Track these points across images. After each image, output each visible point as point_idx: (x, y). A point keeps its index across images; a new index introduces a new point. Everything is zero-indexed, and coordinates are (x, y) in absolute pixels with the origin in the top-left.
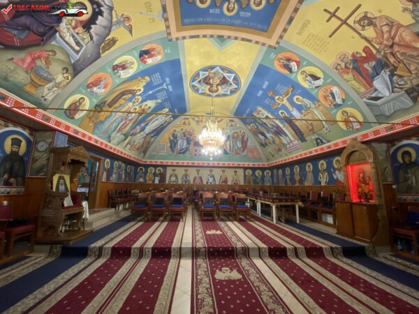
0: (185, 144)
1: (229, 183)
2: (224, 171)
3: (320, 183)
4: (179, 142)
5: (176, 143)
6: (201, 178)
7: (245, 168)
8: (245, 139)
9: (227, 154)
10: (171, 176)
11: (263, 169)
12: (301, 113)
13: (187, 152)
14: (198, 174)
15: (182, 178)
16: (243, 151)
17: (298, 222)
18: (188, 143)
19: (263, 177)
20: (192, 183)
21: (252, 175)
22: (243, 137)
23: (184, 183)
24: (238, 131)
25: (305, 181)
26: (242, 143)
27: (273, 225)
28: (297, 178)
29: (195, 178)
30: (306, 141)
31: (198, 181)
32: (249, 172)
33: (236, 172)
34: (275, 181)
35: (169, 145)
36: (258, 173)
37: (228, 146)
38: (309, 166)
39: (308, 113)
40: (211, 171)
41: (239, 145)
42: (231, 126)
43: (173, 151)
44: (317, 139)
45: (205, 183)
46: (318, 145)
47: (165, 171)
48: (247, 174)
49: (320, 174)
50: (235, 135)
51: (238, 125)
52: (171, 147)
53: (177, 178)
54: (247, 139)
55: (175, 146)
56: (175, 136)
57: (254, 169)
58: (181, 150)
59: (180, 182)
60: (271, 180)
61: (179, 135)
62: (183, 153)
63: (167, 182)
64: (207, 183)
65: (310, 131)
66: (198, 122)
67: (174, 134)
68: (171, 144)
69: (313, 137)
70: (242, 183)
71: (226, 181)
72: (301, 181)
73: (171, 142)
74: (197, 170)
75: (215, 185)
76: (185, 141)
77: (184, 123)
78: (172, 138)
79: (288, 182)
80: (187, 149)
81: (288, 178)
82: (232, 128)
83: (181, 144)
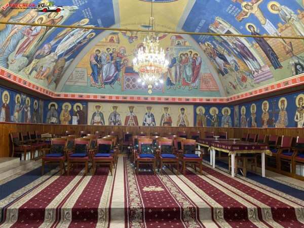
0: (113, 70)
1: (174, 125)
2: (166, 109)
3: (296, 124)
4: (105, 67)
5: (101, 69)
6: (135, 118)
7: (196, 105)
8: (197, 64)
9: (172, 84)
10: (94, 115)
11: (220, 106)
12: (277, 27)
13: (116, 82)
14: (131, 112)
15: (110, 118)
16: (194, 81)
17: (264, 175)
18: (117, 69)
19: (220, 116)
20: (123, 124)
21: (205, 114)
22: (194, 62)
23: (113, 124)
24: (187, 52)
25: (275, 121)
26: (193, 70)
27: (230, 179)
28: (266, 117)
29: (127, 118)
30: (281, 67)
31: (131, 123)
32: (201, 110)
33: (183, 109)
34: (236, 121)
35: (90, 71)
36: (213, 111)
37: (173, 74)
38: (283, 101)
39: (286, 27)
40: (149, 108)
41: (189, 72)
42: (178, 44)
43: (96, 81)
44: (296, 65)
45: (140, 124)
46: (297, 74)
47: (86, 108)
48: (198, 112)
49: (297, 113)
50: (184, 58)
51: (187, 44)
52: (93, 74)
53: (102, 118)
54: (200, 64)
55: (99, 73)
56: (98, 60)
57: (207, 106)
58: (108, 79)
59: (107, 124)
60: (230, 121)
61: (104, 57)
62: (110, 83)
63: (89, 124)
64: (144, 124)
65: (288, 53)
66: (131, 38)
67: (97, 56)
68: (93, 70)
69: (292, 62)
70: (191, 125)
71: (169, 122)
72: (270, 122)
73: (93, 67)
74: (130, 108)
75: (154, 127)
76: (113, 66)
77: (112, 40)
78: (94, 62)
79: (254, 123)
80: (116, 78)
81: (253, 117)
82: (178, 47)
83: (108, 70)
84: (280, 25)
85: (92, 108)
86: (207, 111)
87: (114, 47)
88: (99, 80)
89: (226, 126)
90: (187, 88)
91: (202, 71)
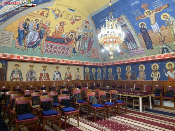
0: (37, 37)
1: (73, 79)
2: (68, 68)
3: (152, 79)
4: (30, 34)
5: (27, 34)
6: (47, 74)
8: (91, 41)
9: (76, 52)
10: (13, 72)
12: (160, 27)
13: (38, 47)
14: (45, 70)
15: (27, 75)
16: (88, 52)
18: (40, 37)
19: (96, 73)
20: (38, 80)
21: (89, 72)
22: (90, 40)
23: (29, 79)
24: (88, 33)
26: (89, 45)
27: (140, 113)
28: (129, 75)
29: (41, 75)
30: (152, 48)
31: (44, 78)
32: (87, 69)
33: (78, 69)
34: (104, 76)
35: (17, 35)
36: (93, 70)
38: (142, 67)
39: (166, 28)
40: (57, 68)
41: (86, 46)
42: (85, 27)
43: (21, 44)
44: (164, 48)
45: (51, 79)
48: (86, 71)
49: (152, 73)
50: (85, 36)
51: (90, 28)
52: (19, 38)
53: (21, 75)
54: (93, 41)
55: (24, 38)
56: (26, 27)
57: (91, 67)
58: (31, 43)
59: (24, 80)
61: (31, 26)
62: (33, 47)
64: (54, 79)
65: (160, 42)
67: (26, 24)
68: (19, 35)
69: (161, 47)
70: (83, 79)
71: (70, 77)
72: (132, 77)
73: (20, 32)
74: (43, 67)
76: (37, 34)
77: (42, 14)
78: (22, 28)
80: (38, 43)
82: (85, 29)
83: (32, 36)
84: (163, 26)
85: (11, 66)
86: (90, 70)
87: (42, 19)
88: (23, 44)
89: (99, 79)
90: (84, 55)
91: (93, 46)
